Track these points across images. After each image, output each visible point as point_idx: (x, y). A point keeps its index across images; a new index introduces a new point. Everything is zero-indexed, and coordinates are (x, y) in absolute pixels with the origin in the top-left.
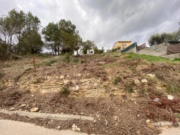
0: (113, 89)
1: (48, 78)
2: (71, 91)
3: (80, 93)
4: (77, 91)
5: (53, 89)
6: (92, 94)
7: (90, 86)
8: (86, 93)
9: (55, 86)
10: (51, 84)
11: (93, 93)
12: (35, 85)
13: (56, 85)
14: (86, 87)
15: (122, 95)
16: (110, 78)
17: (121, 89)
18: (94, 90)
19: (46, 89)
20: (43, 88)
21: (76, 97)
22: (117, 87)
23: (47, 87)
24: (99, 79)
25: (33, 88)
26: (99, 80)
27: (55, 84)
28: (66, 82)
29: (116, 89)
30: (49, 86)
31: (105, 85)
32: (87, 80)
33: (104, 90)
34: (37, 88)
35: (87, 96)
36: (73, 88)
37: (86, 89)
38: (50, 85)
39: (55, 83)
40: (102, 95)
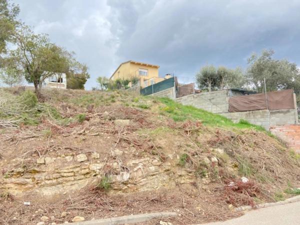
0: (179, 174)
1: (47, 162)
2: (114, 183)
3: (129, 185)
4: (125, 184)
5: (69, 184)
6: (148, 185)
7: (145, 172)
8: (141, 184)
9: (72, 178)
10: (65, 175)
11: (151, 184)
12: (21, 180)
13: (75, 176)
14: (140, 174)
15: (191, 183)
16: (170, 156)
17: (190, 173)
18: (152, 177)
19: (54, 187)
20: (43, 186)
21: (123, 194)
22: (185, 170)
23: (54, 181)
24: (155, 159)
25: (16, 187)
26: (156, 161)
27: (72, 174)
28: (98, 168)
29: (183, 173)
30: (60, 180)
31: (167, 168)
32: (137, 161)
33: (166, 177)
34: (27, 186)
35: (142, 190)
36: (118, 178)
37: (140, 177)
38: (63, 177)
39: (72, 172)
40: (164, 186)
